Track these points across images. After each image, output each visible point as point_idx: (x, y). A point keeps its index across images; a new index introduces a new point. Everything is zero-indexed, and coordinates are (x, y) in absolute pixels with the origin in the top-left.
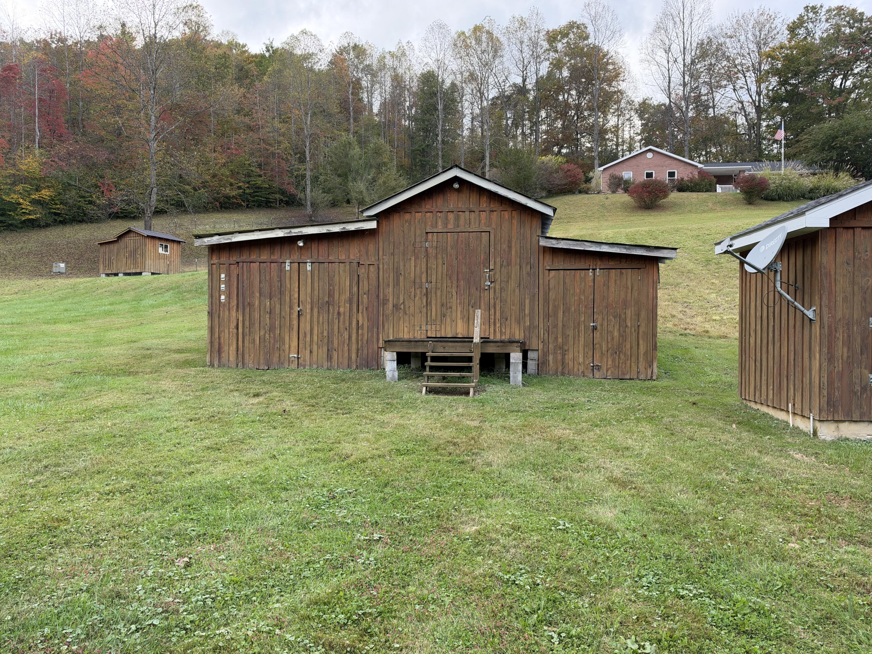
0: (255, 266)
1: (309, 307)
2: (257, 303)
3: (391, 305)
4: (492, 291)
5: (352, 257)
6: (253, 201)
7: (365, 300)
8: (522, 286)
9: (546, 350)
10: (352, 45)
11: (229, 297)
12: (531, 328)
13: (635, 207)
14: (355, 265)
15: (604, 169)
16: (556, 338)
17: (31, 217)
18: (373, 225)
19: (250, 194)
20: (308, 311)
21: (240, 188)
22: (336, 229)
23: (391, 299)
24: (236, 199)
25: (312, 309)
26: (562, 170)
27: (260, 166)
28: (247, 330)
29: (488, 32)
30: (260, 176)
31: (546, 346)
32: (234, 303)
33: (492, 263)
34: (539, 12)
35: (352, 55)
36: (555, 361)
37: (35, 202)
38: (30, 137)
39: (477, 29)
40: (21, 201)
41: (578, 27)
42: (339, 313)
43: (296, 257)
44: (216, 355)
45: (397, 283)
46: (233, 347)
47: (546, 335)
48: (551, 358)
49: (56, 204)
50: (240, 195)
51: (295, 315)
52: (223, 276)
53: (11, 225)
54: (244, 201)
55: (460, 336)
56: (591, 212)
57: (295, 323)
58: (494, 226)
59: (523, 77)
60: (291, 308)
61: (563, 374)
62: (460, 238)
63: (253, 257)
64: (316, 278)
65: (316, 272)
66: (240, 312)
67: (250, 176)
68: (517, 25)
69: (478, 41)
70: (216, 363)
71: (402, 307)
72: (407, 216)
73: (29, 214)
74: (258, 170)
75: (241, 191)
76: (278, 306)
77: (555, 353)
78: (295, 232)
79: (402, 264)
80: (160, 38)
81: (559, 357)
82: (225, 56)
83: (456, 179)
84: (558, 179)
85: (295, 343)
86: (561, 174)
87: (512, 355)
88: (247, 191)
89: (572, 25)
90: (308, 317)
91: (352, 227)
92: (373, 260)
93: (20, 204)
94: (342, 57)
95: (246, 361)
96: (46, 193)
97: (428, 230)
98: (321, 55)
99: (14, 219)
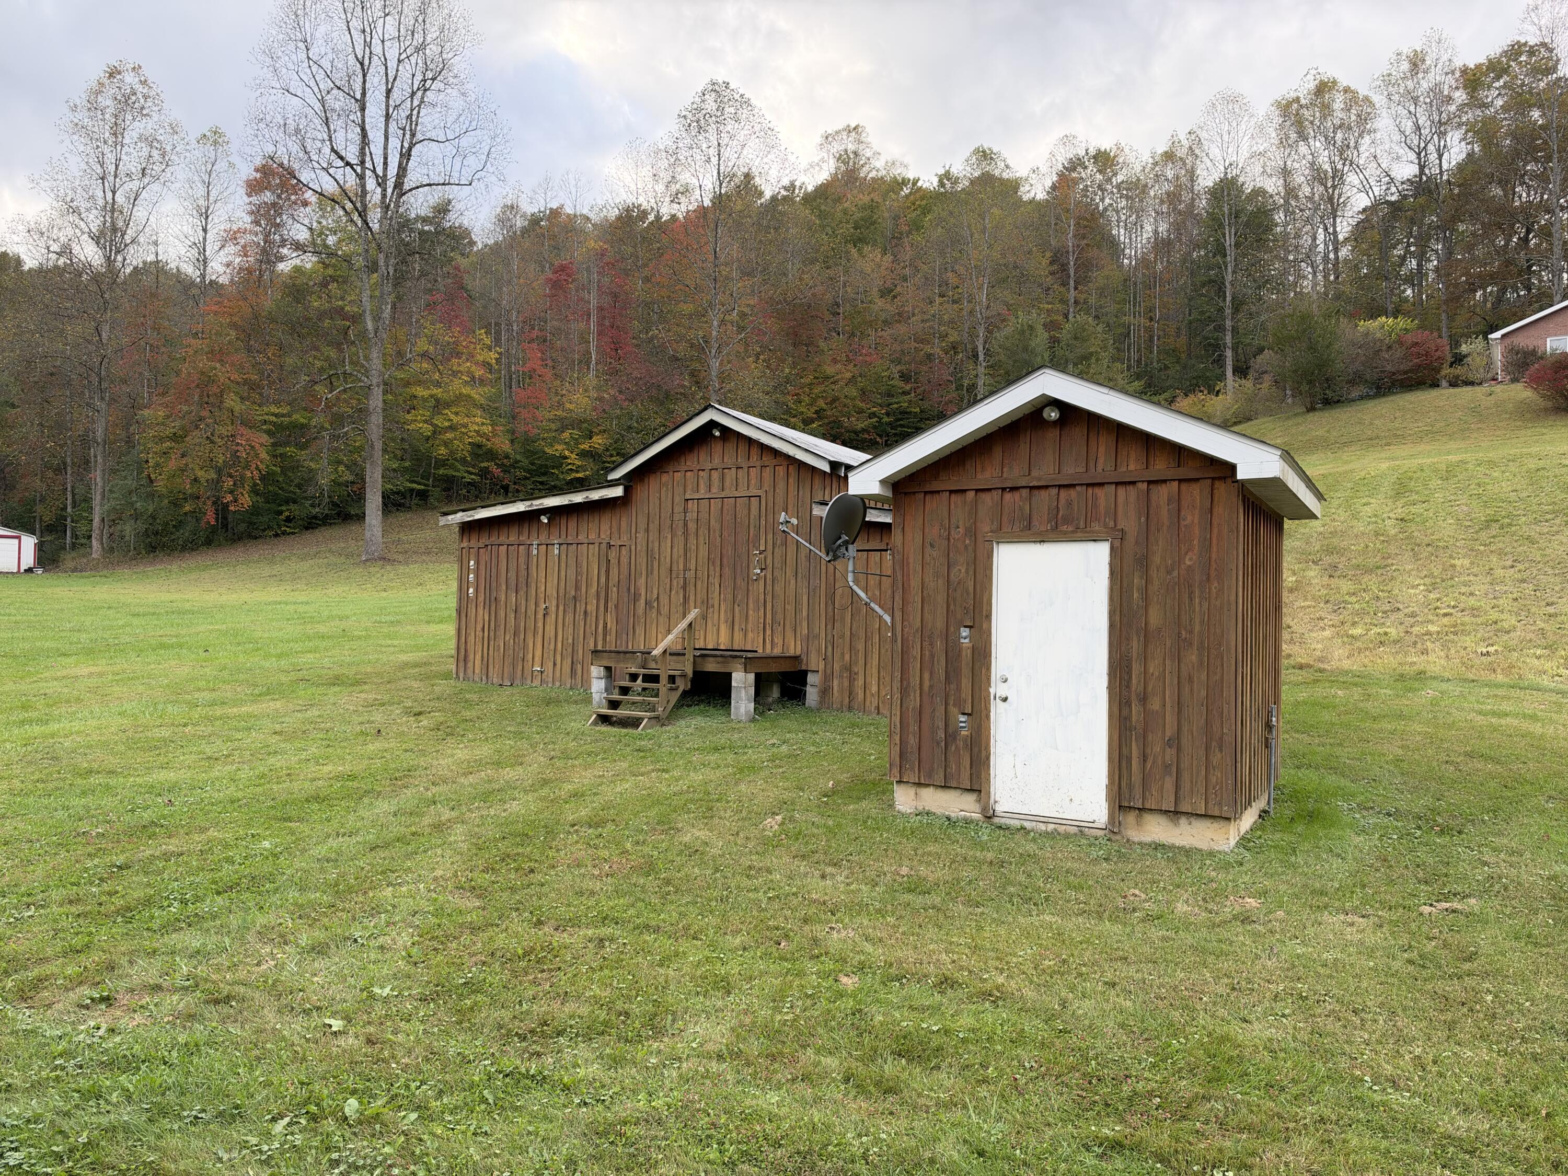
0: (503, 549)
1: (554, 603)
2: (503, 598)
3: (642, 601)
4: (762, 583)
5: (603, 536)
6: (895, 435)
7: (614, 595)
8: (800, 575)
9: (829, 672)
10: (1092, 152)
11: (477, 590)
12: (809, 638)
13: (1546, 410)
14: (604, 546)
15: (1503, 336)
16: (843, 654)
17: (580, 475)
18: (618, 492)
19: (890, 424)
20: (554, 609)
21: (873, 415)
22: (578, 498)
23: (643, 593)
24: (868, 433)
25: (558, 606)
26: (1401, 343)
27: (905, 377)
28: (492, 634)
29: (1347, 90)
30: (905, 393)
31: (829, 667)
32: (481, 599)
33: (763, 542)
34: (1444, 36)
35: (1092, 168)
36: (841, 690)
37: (583, 454)
38: (585, 361)
39: (1323, 88)
40: (567, 453)
41: (1532, 52)
42: (586, 612)
43: (543, 538)
44: (461, 664)
45: (649, 573)
46: (478, 657)
47: (830, 648)
48: (836, 683)
49: (611, 456)
50: (875, 427)
51: (540, 616)
52: (472, 563)
53: (555, 487)
54: (881, 436)
55: (722, 647)
56: (1443, 424)
57: (540, 624)
58: (766, 487)
59: (1419, 164)
60: (536, 605)
61: (850, 709)
62: (725, 507)
63: (503, 539)
64: (563, 565)
65: (564, 557)
66: (487, 610)
67: (890, 395)
68: (1405, 66)
69: (1326, 110)
70: (461, 675)
71: (655, 604)
72: (665, 478)
73: (577, 472)
74: (902, 384)
75: (875, 420)
76: (523, 602)
77: (841, 677)
78: (538, 504)
79: (657, 544)
80: (801, 187)
81: (846, 684)
82: (872, 207)
83: (712, 424)
84: (1392, 362)
85: (538, 653)
86: (1399, 353)
87: (734, 675)
88: (886, 419)
89: (1516, 50)
90: (554, 616)
91: (595, 495)
92: (624, 539)
93: (566, 458)
94: (1074, 175)
95: (490, 674)
96: (598, 441)
97: (688, 497)
98: (1034, 179)
99: (558, 479)
